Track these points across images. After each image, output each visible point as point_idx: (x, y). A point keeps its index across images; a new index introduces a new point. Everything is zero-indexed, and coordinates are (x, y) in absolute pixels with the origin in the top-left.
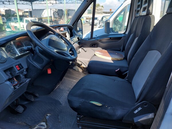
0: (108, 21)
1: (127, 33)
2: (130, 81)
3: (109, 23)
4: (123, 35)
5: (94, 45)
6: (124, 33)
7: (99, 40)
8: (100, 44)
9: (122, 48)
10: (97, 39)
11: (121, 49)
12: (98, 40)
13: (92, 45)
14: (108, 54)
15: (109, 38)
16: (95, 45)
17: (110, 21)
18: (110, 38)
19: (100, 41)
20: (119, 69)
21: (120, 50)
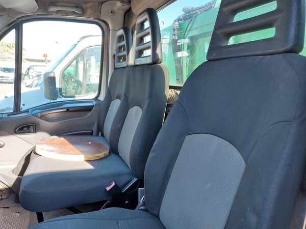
0: (52, 75)
1: (102, 98)
2: (155, 212)
3: (54, 78)
4: (95, 103)
5: (26, 127)
6: (96, 98)
7: (39, 115)
8: (43, 123)
9: (95, 129)
10: (34, 112)
11: (93, 131)
12: (35, 115)
13: (21, 129)
14: (71, 146)
15: (65, 110)
16: (28, 127)
17: (54, 74)
18: (68, 110)
19: (41, 117)
20: (113, 184)
21: (91, 134)
